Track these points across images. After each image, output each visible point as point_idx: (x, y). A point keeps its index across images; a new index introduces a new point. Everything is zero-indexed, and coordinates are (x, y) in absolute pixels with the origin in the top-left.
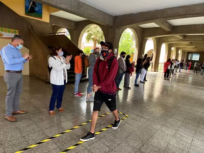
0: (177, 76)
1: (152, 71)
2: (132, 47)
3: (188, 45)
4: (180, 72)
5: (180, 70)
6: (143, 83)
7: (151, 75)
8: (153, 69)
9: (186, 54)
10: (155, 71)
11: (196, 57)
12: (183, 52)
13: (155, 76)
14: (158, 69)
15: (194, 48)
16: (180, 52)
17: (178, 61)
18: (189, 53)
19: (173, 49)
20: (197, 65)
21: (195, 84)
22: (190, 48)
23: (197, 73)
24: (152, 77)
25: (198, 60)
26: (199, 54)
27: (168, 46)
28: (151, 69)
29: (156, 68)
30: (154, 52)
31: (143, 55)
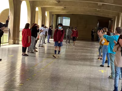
0: (46, 48)
1: (10, 44)
3: (56, 5)
4: (48, 42)
5: (48, 40)
7: (9, 50)
8: (12, 41)
9: (55, 16)
10: (14, 43)
13: (15, 51)
14: (19, 40)
15: (63, 9)
16: (47, 14)
17: (46, 27)
18: (58, 16)
22: (58, 9)
23: (69, 43)
24: (11, 53)
25: (69, 25)
26: (69, 18)
27: (30, 4)
28: (9, 39)
29: (16, 39)
30: (11, 13)
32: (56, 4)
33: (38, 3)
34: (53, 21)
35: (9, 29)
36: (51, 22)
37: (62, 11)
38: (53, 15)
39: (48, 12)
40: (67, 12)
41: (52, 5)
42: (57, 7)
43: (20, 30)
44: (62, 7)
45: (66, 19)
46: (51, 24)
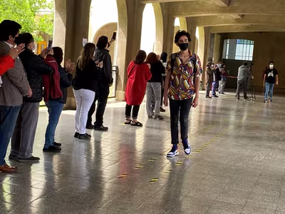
1: (117, 100)
2: (42, 12)
3: (223, 10)
9: (217, 39)
11: (244, 51)
12: (209, 35)
15: (237, 21)
18: (225, 36)
20: (244, 72)
21: (251, 133)
22: (227, 21)
25: (251, 59)
26: (252, 42)
27: (162, 11)
28: (116, 90)
30: (121, 31)
31: (84, 40)
32: (223, 7)
33: (180, 7)
34: (212, 50)
35: (117, 68)
36: (208, 51)
38: (213, 35)
39: (202, 28)
40: (248, 27)
41: (213, 11)
42: (223, 16)
44: (235, 16)
45: (243, 44)
46: (208, 56)
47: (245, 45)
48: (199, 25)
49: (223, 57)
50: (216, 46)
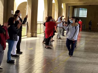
1: (28, 37)
6: (17, 57)
7: (27, 43)
8: (30, 34)
9: (71, 8)
10: (32, 36)
11: (83, 13)
12: (68, 6)
13: (33, 44)
14: (36, 33)
16: (63, 6)
18: (74, 7)
19: (54, 2)
24: (29, 46)
25: (86, 17)
26: (86, 9)
28: (27, 33)
29: (34, 32)
30: (29, 6)
31: (12, 11)
35: (27, 23)
36: (68, 14)
37: (79, 3)
38: (69, 7)
39: (65, 4)
40: (84, 3)
43: (38, 23)
45: (83, 10)
46: (68, 16)
47: (83, 11)
48: (63, 3)
49: (74, 16)
50: (71, 11)
